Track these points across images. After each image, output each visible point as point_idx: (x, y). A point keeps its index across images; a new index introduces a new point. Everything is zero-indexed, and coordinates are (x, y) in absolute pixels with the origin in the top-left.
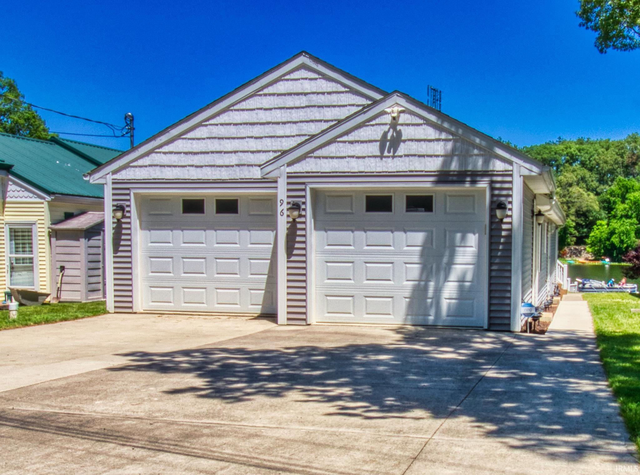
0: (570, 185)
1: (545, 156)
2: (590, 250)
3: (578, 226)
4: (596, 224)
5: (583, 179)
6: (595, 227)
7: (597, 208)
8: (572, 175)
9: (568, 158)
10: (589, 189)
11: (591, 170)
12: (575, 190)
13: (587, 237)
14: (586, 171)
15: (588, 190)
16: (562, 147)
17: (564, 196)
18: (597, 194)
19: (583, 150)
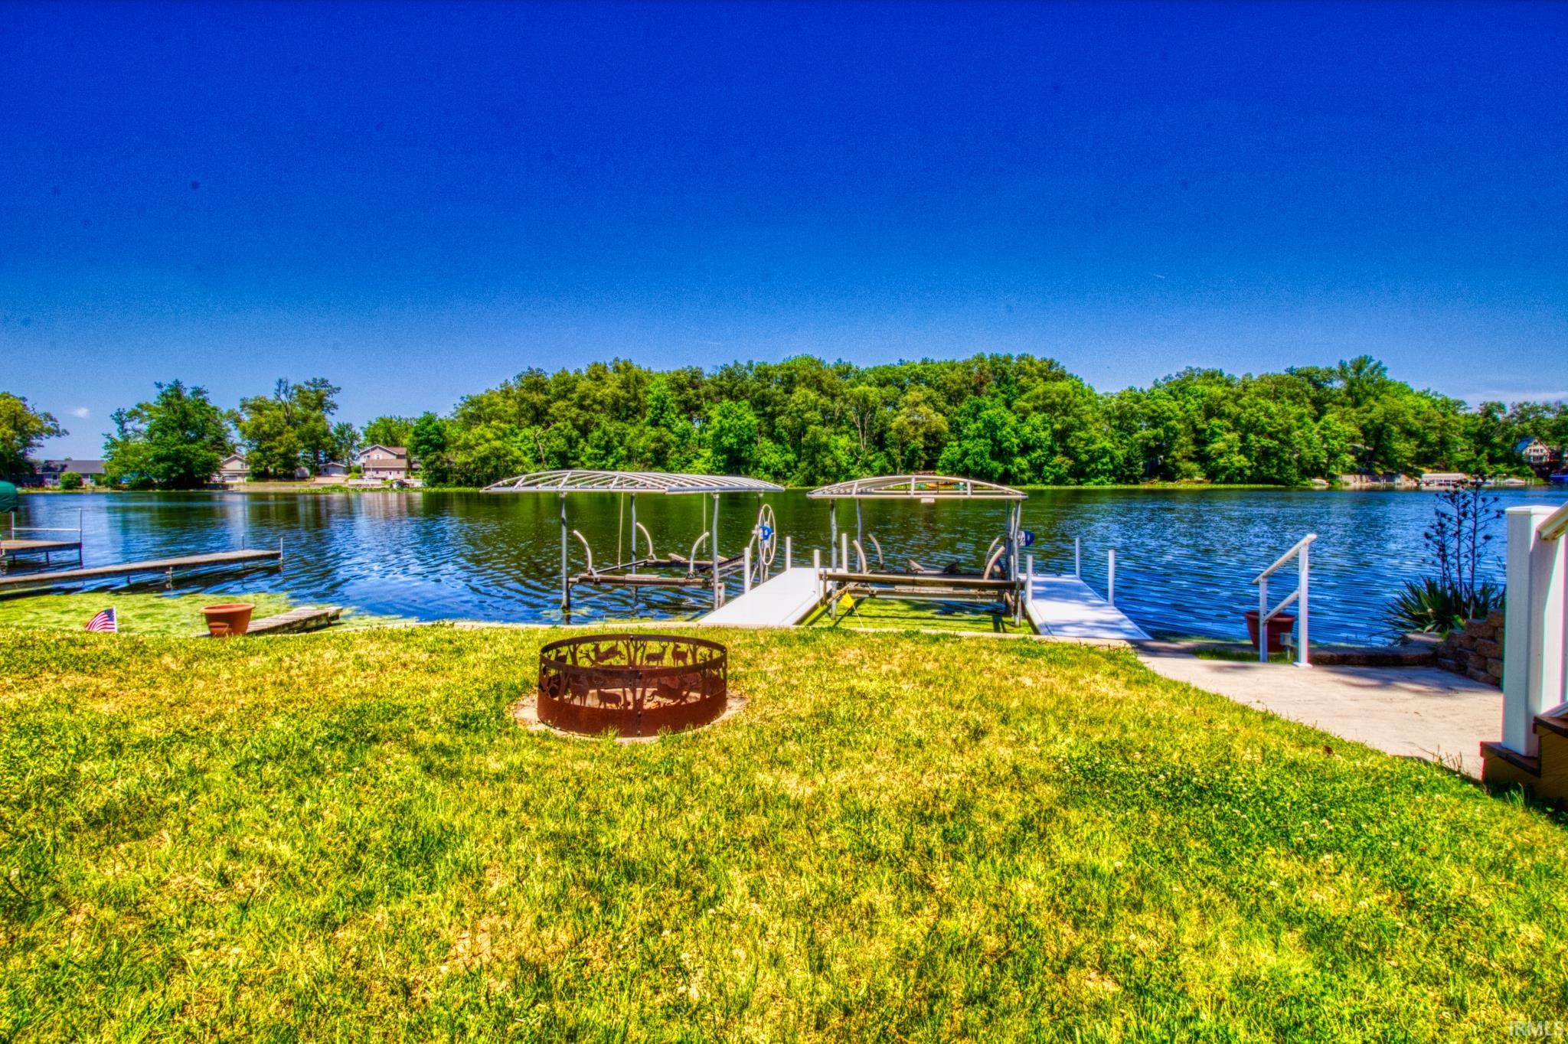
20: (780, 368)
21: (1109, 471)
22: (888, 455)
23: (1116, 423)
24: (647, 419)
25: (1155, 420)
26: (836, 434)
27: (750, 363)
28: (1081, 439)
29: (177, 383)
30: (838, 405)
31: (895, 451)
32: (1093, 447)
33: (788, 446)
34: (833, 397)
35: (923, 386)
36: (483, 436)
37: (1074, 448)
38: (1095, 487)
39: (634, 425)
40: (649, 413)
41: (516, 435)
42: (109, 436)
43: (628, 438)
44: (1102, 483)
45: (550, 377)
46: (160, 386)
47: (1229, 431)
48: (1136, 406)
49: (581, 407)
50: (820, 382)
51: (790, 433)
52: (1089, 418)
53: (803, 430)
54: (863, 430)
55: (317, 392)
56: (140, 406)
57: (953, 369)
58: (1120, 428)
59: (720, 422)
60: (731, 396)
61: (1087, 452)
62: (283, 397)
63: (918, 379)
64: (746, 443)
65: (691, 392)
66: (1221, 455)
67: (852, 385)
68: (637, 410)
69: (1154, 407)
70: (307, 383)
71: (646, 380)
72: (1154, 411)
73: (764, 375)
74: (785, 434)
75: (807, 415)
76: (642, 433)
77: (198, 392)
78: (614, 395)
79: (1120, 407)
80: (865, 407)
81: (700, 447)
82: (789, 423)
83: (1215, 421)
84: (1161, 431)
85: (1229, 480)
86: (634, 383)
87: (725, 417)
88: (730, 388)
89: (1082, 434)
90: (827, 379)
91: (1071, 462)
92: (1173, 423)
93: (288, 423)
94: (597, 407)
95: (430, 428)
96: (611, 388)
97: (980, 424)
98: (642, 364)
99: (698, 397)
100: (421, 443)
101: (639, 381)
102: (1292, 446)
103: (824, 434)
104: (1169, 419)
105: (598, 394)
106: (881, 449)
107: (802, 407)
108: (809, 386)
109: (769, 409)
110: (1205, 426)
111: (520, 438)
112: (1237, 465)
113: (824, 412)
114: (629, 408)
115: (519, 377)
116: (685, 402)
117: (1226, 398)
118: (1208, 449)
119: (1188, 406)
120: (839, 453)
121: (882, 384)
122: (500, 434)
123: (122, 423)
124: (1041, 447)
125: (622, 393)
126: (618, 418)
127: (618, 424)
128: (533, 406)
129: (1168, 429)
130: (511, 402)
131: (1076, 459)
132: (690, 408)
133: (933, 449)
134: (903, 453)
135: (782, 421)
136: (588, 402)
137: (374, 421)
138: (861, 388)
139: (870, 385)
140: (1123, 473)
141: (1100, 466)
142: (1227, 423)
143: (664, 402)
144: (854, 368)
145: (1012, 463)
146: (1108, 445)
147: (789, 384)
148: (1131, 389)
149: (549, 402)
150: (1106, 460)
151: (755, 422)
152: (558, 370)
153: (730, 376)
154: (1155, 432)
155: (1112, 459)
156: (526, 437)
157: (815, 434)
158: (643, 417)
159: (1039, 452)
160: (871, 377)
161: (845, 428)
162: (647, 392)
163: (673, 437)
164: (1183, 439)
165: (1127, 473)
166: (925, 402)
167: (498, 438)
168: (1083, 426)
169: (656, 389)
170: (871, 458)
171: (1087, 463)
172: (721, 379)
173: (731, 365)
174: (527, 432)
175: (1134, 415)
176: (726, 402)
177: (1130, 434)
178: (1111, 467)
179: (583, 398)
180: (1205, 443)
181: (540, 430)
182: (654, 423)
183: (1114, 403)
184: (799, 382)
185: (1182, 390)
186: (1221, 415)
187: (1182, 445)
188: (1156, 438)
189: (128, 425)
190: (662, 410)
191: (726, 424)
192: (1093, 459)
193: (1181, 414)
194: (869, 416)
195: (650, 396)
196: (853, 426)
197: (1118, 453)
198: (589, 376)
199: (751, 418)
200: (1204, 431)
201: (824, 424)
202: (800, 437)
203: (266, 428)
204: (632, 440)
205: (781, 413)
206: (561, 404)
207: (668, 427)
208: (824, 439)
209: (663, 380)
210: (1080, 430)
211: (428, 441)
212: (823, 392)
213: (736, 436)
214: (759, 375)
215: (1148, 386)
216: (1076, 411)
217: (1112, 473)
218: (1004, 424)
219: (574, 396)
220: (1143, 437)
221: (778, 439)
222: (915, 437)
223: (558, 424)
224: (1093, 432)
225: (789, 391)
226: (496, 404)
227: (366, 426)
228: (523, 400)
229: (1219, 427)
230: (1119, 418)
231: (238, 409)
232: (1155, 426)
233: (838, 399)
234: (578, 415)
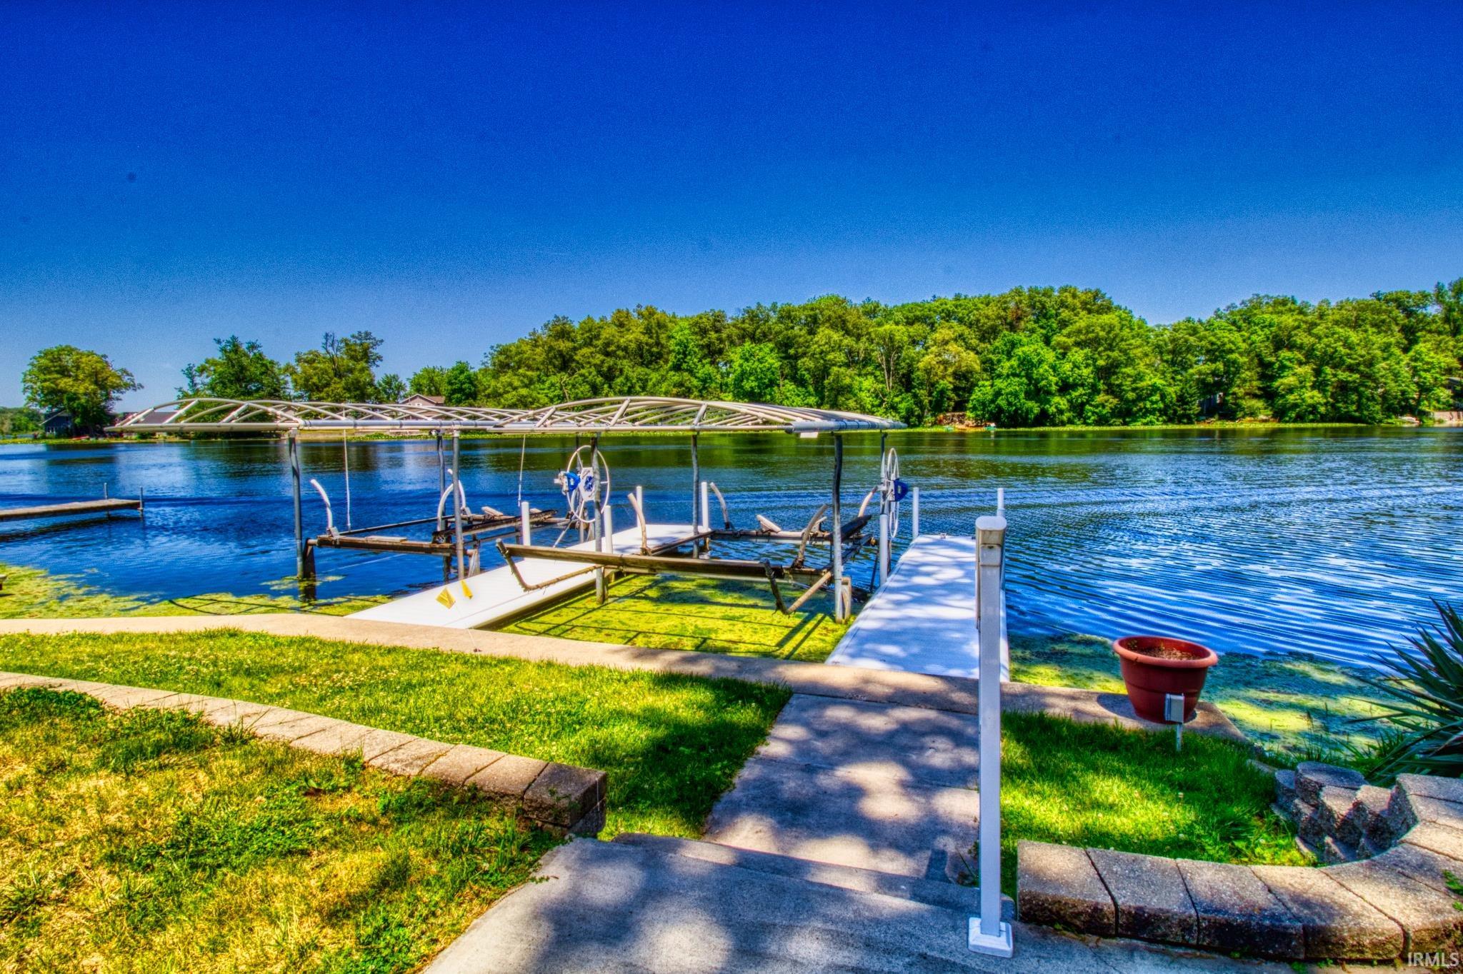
0: (946, 343)
1: (918, 313)
2: (972, 415)
3: (956, 389)
4: (977, 385)
5: (961, 336)
6: (976, 388)
7: (977, 367)
8: (947, 332)
9: (943, 314)
10: (969, 347)
11: (970, 325)
12: (953, 347)
13: (967, 401)
14: (964, 327)
15: (967, 348)
16: (937, 304)
17: (940, 355)
18: (977, 353)
19: (960, 305)
20: (804, 308)
21: (1160, 410)
22: (915, 396)
23: (1169, 357)
24: (670, 364)
25: (1215, 353)
26: (859, 375)
27: (774, 305)
28: (1129, 376)
29: (234, 338)
30: (862, 345)
31: (922, 393)
32: (1141, 385)
33: (811, 389)
34: (858, 337)
35: (954, 323)
36: (510, 384)
37: (1120, 386)
38: (1142, 428)
39: (657, 370)
40: (672, 358)
41: (543, 382)
42: (180, 390)
43: (650, 383)
44: (1151, 423)
45: (577, 326)
46: (219, 342)
47: (1300, 363)
48: (1192, 339)
49: (607, 354)
50: (844, 322)
51: (814, 376)
52: (1138, 352)
53: (825, 372)
54: (889, 371)
55: (361, 344)
56: (207, 361)
57: (987, 305)
58: (1173, 363)
59: (741, 366)
60: (753, 338)
61: (1134, 390)
62: (330, 349)
63: (948, 316)
64: (767, 387)
65: (713, 335)
66: (1291, 390)
67: (880, 325)
68: (659, 356)
69: (1213, 339)
70: (353, 337)
71: (670, 325)
72: (1212, 344)
73: (787, 316)
74: (807, 376)
75: (830, 357)
76: (664, 378)
77: (253, 346)
78: (637, 340)
79: (1173, 340)
80: (892, 347)
81: (721, 391)
82: (811, 365)
83: (1284, 354)
84: (1220, 366)
85: (1300, 418)
86: (656, 327)
87: (747, 360)
88: (754, 331)
89: (1129, 370)
90: (851, 319)
91: (1115, 401)
92: (1234, 356)
93: (335, 375)
94: (620, 353)
95: (462, 377)
96: (635, 335)
97: (1014, 362)
98: (664, 309)
99: (721, 340)
100: (454, 391)
101: (661, 326)
102: (1375, 380)
103: (847, 376)
104: (1231, 351)
105: (622, 340)
106: (908, 390)
107: (825, 348)
108: (833, 327)
109: (792, 351)
110: (1273, 359)
111: (547, 385)
112: (1310, 401)
113: (850, 353)
114: (652, 355)
115: (546, 326)
116: (708, 346)
117: (1298, 327)
118: (1276, 384)
119: (1254, 337)
120: (863, 395)
121: (910, 323)
122: (526, 381)
123: (191, 377)
124: (1082, 385)
125: (644, 338)
126: (642, 364)
127: (640, 370)
128: (561, 353)
129: (1228, 364)
130: (538, 350)
131: (1121, 399)
132: (713, 353)
133: (964, 389)
134: (930, 394)
135: (806, 363)
136: (612, 348)
137: (419, 372)
138: (887, 327)
139: (897, 323)
140: (1175, 411)
141: (1148, 405)
142: (1300, 356)
143: (686, 347)
144: (882, 306)
145: (1048, 402)
146: (1159, 382)
147: (813, 324)
148: (1188, 320)
149: (575, 349)
150: (1156, 397)
151: (777, 364)
152: (584, 318)
153: (753, 317)
154: (1213, 366)
155: (1163, 397)
156: (553, 385)
157: (838, 376)
158: (666, 361)
159: (1081, 391)
160: (899, 316)
161: (870, 369)
162: (670, 337)
163: (695, 382)
164: (1246, 374)
165: (1180, 412)
166: (955, 340)
167: (526, 386)
168: (1130, 362)
169: (680, 332)
170: (897, 399)
171: (1134, 402)
172: (743, 322)
173: (754, 307)
174: (554, 379)
175: (1189, 349)
176: (748, 345)
177: (1185, 369)
178: (1161, 405)
179: (608, 344)
180: (1273, 378)
181: (565, 377)
182: (677, 368)
183: (1167, 336)
184: (823, 323)
185: (1248, 320)
186: (1291, 347)
187: (1245, 381)
188: (1214, 373)
189: (198, 380)
190: (685, 356)
191: (747, 367)
192: (1140, 398)
193: (1244, 346)
194: (894, 355)
195: (672, 342)
196: (878, 367)
197: (1171, 390)
198: (613, 323)
199: (773, 361)
200: (1271, 364)
201: (848, 365)
202: (823, 378)
203: (315, 380)
204: (654, 385)
205: (804, 354)
206: (586, 351)
207: (691, 371)
208: (847, 381)
209: (685, 324)
210: (1126, 366)
211: (461, 390)
212: (848, 333)
213: (757, 379)
214: (782, 317)
215: (1207, 316)
216: (1123, 345)
217: (1163, 412)
218: (1041, 362)
219: (599, 343)
220: (1200, 373)
221: (800, 382)
222: (943, 377)
223: (583, 371)
224: (1142, 368)
225: (812, 332)
226: (523, 352)
227: (412, 377)
228: (551, 348)
229: (1290, 360)
230: (1173, 352)
231: (294, 363)
232: (1214, 361)
233: (864, 339)
234: (603, 362)
